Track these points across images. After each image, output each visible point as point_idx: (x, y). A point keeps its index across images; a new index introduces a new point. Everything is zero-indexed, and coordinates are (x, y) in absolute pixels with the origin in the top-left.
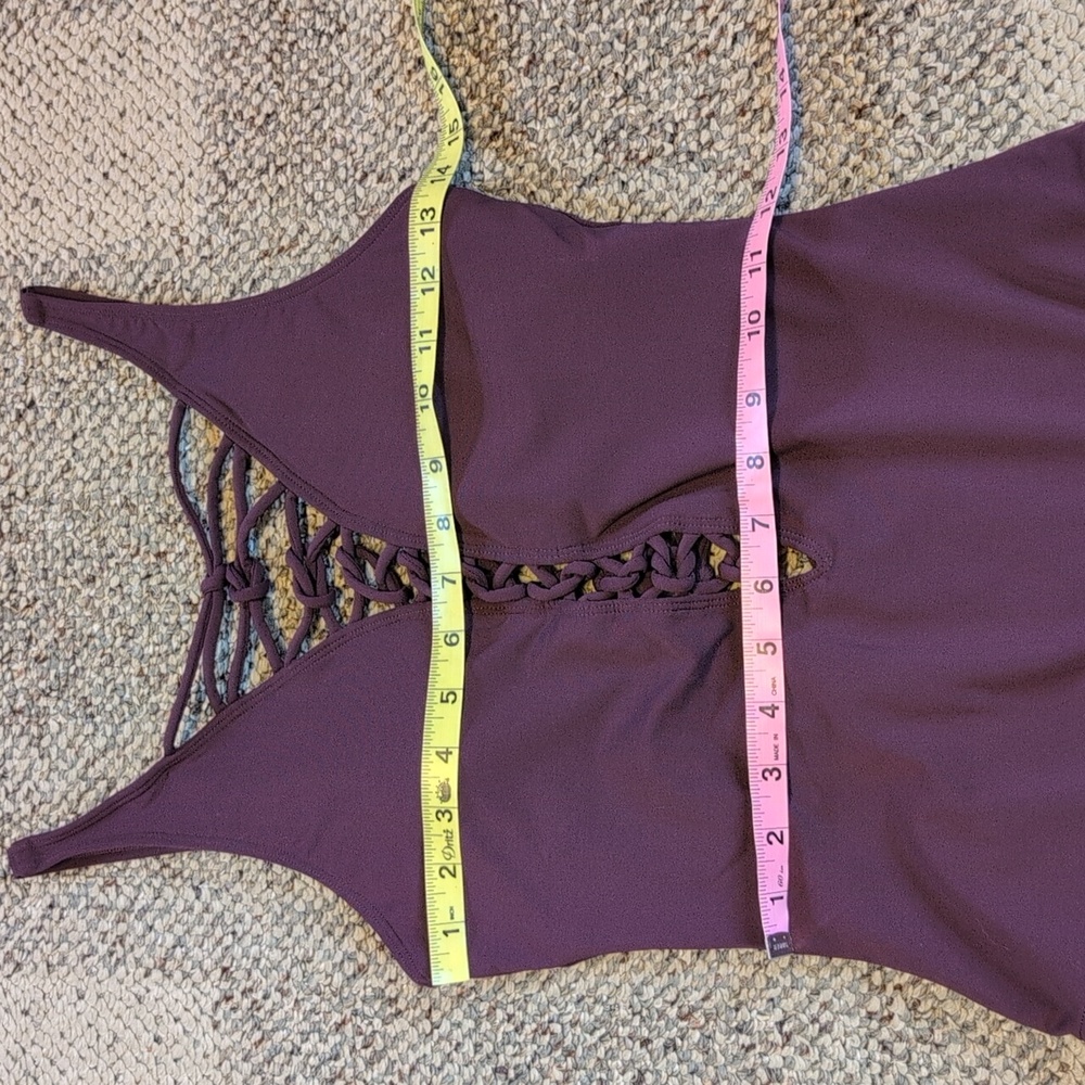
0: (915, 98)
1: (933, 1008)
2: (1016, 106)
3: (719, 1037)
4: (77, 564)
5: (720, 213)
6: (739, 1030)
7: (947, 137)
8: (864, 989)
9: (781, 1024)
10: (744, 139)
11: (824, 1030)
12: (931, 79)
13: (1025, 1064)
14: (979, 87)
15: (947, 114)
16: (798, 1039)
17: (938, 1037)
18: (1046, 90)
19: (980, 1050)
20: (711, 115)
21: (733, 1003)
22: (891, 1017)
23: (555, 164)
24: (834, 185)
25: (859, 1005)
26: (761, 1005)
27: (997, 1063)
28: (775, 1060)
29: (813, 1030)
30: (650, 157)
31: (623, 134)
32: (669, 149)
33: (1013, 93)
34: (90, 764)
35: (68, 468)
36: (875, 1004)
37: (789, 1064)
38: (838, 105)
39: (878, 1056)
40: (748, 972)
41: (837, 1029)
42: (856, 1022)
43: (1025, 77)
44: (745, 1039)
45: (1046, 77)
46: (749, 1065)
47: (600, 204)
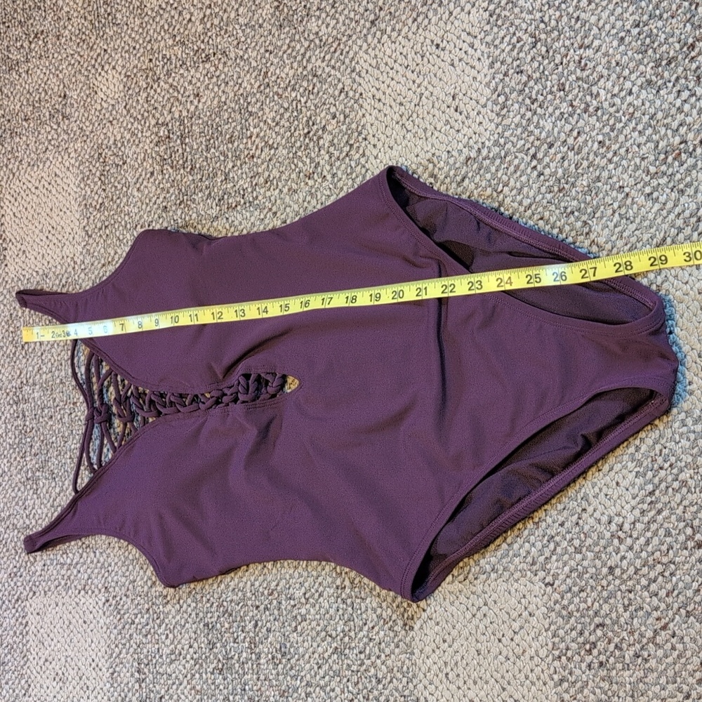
0: (328, 168)
1: (360, 582)
2: (364, 167)
3: (283, 602)
4: (46, 411)
5: (261, 228)
6: (290, 598)
7: (340, 184)
8: (334, 575)
9: (305, 594)
10: (268, 194)
11: (320, 595)
12: (333, 159)
13: (394, 605)
14: (350, 160)
15: (339, 173)
16: (311, 600)
17: (363, 595)
18: (375, 158)
19: (377, 599)
20: (256, 185)
21: (287, 586)
22: (345, 587)
23: (203, 213)
24: (301, 210)
25: (332, 583)
26: (298, 586)
27: (384, 605)
28: (303, 611)
29: (316, 595)
30: (236, 206)
31: (226, 197)
32: (242, 201)
33: (363, 161)
34: (54, 500)
35: (40, 368)
36: (338, 582)
37: (308, 612)
38: (301, 174)
39: (341, 606)
40: (291, 571)
41: (325, 594)
42: (332, 591)
43: (367, 153)
44: (292, 603)
45: (375, 152)
46: (294, 614)
47: (220, 229)
